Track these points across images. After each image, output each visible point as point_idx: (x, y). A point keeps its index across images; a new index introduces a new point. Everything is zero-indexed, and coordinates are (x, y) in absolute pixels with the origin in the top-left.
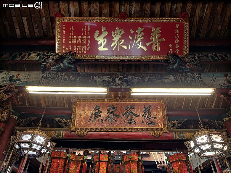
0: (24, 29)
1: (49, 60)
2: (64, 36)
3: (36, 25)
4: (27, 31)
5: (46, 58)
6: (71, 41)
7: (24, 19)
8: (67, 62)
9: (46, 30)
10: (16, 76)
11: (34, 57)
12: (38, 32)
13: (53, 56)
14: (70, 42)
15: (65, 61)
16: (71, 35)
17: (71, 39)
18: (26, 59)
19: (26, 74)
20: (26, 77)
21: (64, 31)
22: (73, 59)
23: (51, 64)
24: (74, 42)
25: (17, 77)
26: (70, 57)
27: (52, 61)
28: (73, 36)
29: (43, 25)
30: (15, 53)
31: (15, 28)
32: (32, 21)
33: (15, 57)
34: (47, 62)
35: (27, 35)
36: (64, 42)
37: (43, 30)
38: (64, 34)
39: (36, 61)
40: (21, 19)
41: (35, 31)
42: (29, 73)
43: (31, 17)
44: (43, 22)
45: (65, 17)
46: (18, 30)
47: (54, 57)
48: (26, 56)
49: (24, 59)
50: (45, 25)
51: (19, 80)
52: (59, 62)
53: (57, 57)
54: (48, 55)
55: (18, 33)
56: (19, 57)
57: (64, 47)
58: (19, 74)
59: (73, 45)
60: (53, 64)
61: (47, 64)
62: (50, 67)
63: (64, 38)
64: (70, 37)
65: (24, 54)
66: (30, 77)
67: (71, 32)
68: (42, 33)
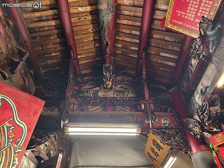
0: (170, 58)
1: (199, 50)
2: (184, 24)
3: (170, 47)
4: (172, 56)
5: (196, 52)
6: (191, 17)
7: (162, 54)
8: (210, 31)
9: (176, 39)
10: (202, 88)
11: (195, 62)
12: (176, 48)
13: (196, 44)
14: (192, 19)
15: (209, 33)
16: (185, 15)
17: (189, 17)
18: (193, 70)
19: (205, 78)
20: (208, 80)
21: (178, 22)
22: (208, 22)
23: (205, 50)
24: (193, 14)
25: (204, 87)
26: (204, 25)
27: (201, 48)
28: (187, 14)
29: (172, 41)
30: (186, 76)
31: (167, 64)
32: (165, 49)
33: (188, 77)
34: (201, 53)
35: (176, 58)
36: (190, 26)
37: (176, 42)
38: (182, 23)
39: (198, 62)
40: (161, 57)
41: (175, 50)
42: (205, 75)
43: (161, 48)
44: (169, 40)
45: (166, 17)
46: (170, 63)
47: (198, 43)
48: (191, 68)
49: (193, 71)
50: (172, 39)
51: (207, 87)
52: (207, 40)
53: (199, 40)
54: (194, 49)
55: (173, 64)
56: (190, 75)
57: (195, 28)
58: (202, 84)
59: (196, 17)
60: (205, 48)
61: (204, 54)
62: (208, 52)
63: (186, 25)
64: (186, 17)
65: (189, 69)
66: (210, 77)
67: (181, 15)
68: (178, 44)
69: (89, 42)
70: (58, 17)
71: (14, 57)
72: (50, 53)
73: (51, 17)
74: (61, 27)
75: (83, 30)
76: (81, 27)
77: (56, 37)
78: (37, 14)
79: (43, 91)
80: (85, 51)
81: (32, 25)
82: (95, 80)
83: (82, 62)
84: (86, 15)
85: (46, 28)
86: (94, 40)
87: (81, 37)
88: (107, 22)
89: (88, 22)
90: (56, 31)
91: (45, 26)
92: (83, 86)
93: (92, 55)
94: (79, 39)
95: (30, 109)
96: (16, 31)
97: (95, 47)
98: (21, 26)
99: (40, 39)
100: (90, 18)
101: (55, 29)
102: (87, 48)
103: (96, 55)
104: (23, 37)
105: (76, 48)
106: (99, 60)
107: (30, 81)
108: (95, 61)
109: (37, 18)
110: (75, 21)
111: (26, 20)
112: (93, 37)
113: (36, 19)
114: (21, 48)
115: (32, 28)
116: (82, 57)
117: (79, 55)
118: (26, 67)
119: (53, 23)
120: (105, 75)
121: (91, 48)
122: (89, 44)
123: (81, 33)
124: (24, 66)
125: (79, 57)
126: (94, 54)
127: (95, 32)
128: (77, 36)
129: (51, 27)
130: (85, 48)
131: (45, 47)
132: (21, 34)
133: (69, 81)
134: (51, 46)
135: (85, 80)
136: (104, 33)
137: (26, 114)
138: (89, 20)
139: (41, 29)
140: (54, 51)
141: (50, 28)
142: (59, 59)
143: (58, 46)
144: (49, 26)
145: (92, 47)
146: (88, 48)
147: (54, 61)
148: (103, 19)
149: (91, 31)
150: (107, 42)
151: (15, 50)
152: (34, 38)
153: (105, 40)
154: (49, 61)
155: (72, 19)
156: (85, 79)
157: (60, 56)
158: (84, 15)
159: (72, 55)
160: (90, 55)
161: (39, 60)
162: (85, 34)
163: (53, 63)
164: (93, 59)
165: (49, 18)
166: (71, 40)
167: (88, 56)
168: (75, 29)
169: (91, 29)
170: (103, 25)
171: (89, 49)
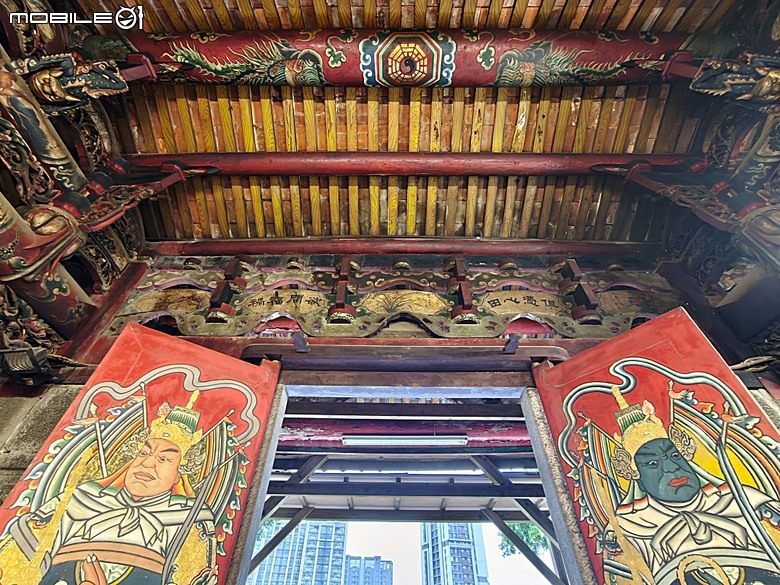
69: (603, 114)
70: (523, 179)
71: (568, 287)
72: (592, 212)
73: (520, 190)
74: (544, 178)
75: (568, 126)
76: (558, 129)
77: (561, 190)
78: (508, 213)
79: (674, 261)
80: (624, 128)
81: (524, 229)
82: (730, 117)
83: (651, 143)
84: (538, 112)
85: (538, 205)
86: (603, 98)
87: (581, 135)
88: (566, 64)
89: (552, 110)
90: (550, 188)
91: (533, 206)
92: (728, 163)
93: (643, 108)
94: (586, 141)
95: (674, 343)
96: (526, 260)
97: (624, 99)
98: (520, 248)
99: (554, 223)
100: (545, 104)
101: (545, 187)
102: (617, 122)
103: (648, 97)
104: (539, 253)
105: (605, 155)
106: (671, 89)
107: (631, 277)
108: (667, 103)
109: (514, 216)
110: (542, 143)
111: (513, 235)
112: (595, 100)
113: (516, 219)
114: (557, 267)
115: (529, 230)
116: (634, 141)
117: (625, 147)
118: (597, 272)
119: (532, 190)
120: (729, 90)
121: (620, 111)
122: (607, 116)
123: (573, 132)
124: (594, 275)
125: (631, 149)
126: (645, 102)
127: (583, 93)
128: (576, 144)
129: (538, 196)
130: (614, 126)
131: (574, 218)
132: (532, 253)
133: (682, 202)
134: (576, 206)
135: (710, 148)
136: (595, 73)
137: (680, 356)
138: (550, 107)
139: (537, 214)
140: (590, 205)
141: (540, 198)
142: (613, 198)
143: (581, 192)
144: (535, 199)
145: (621, 106)
146: (618, 119)
147: (613, 210)
148: (556, 75)
149: (576, 106)
150: (623, 65)
151: (555, 278)
152: (548, 232)
153: (616, 69)
154: (608, 220)
155: (535, 151)
156: (705, 150)
157: (607, 194)
158: (535, 118)
159: (617, 169)
160: (640, 117)
161: (597, 237)
162: (577, 123)
163: (618, 213)
164: (657, 106)
165: (519, 195)
166: (579, 164)
167: (639, 122)
168: (558, 145)
169: (573, 104)
170: (572, 76)
171: (621, 117)
